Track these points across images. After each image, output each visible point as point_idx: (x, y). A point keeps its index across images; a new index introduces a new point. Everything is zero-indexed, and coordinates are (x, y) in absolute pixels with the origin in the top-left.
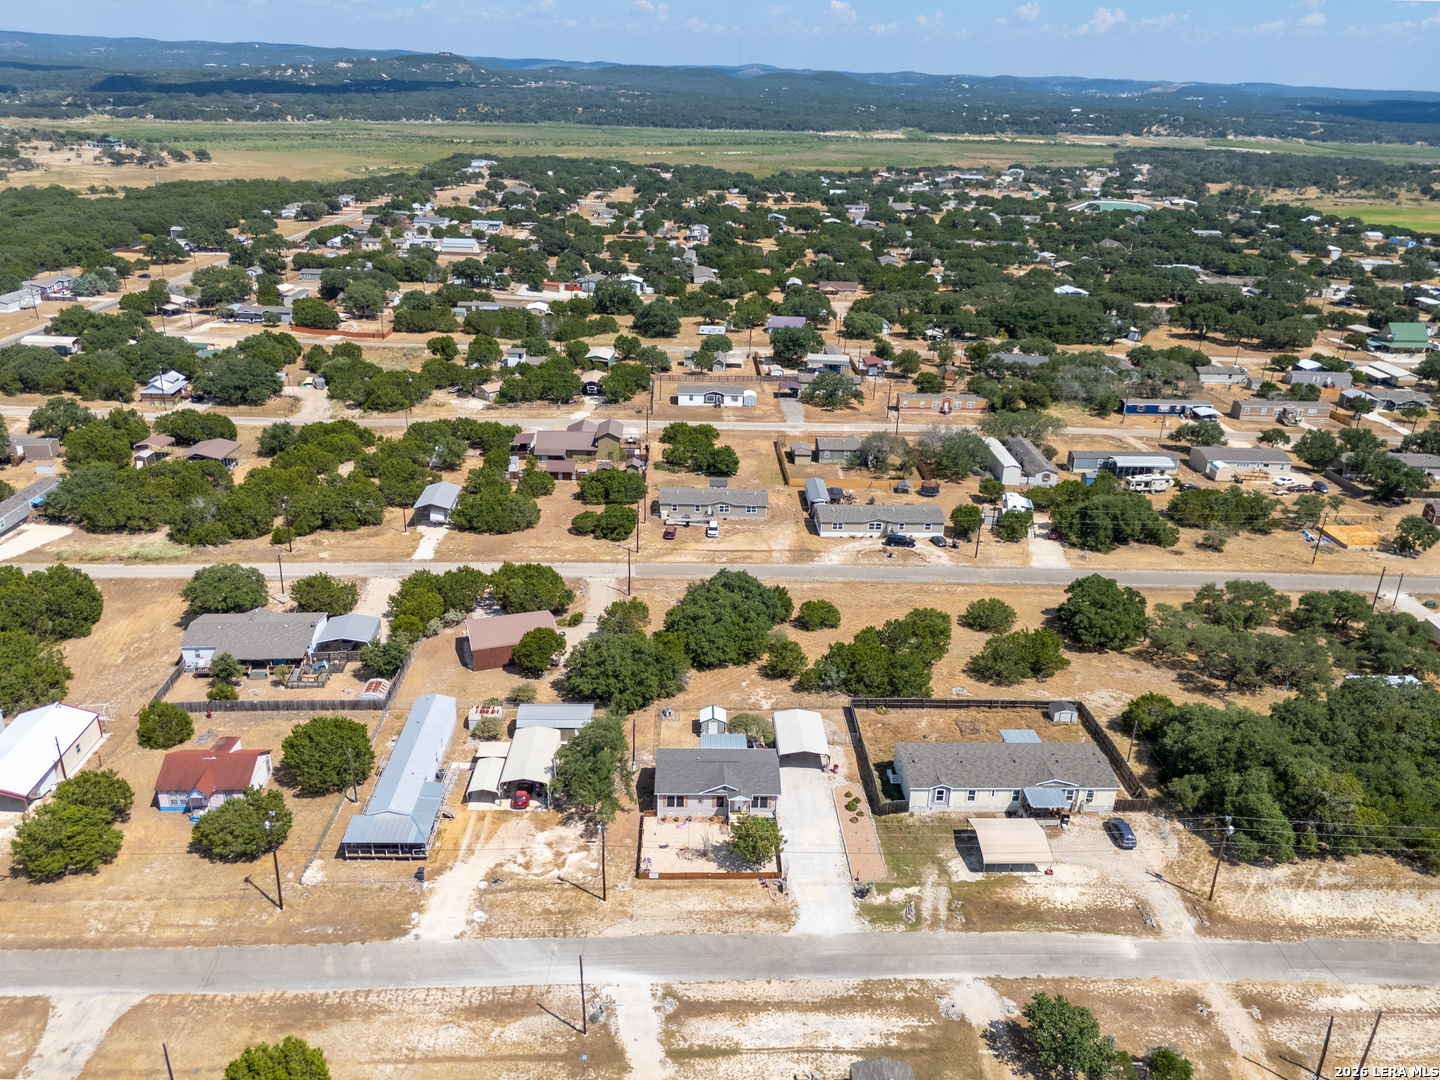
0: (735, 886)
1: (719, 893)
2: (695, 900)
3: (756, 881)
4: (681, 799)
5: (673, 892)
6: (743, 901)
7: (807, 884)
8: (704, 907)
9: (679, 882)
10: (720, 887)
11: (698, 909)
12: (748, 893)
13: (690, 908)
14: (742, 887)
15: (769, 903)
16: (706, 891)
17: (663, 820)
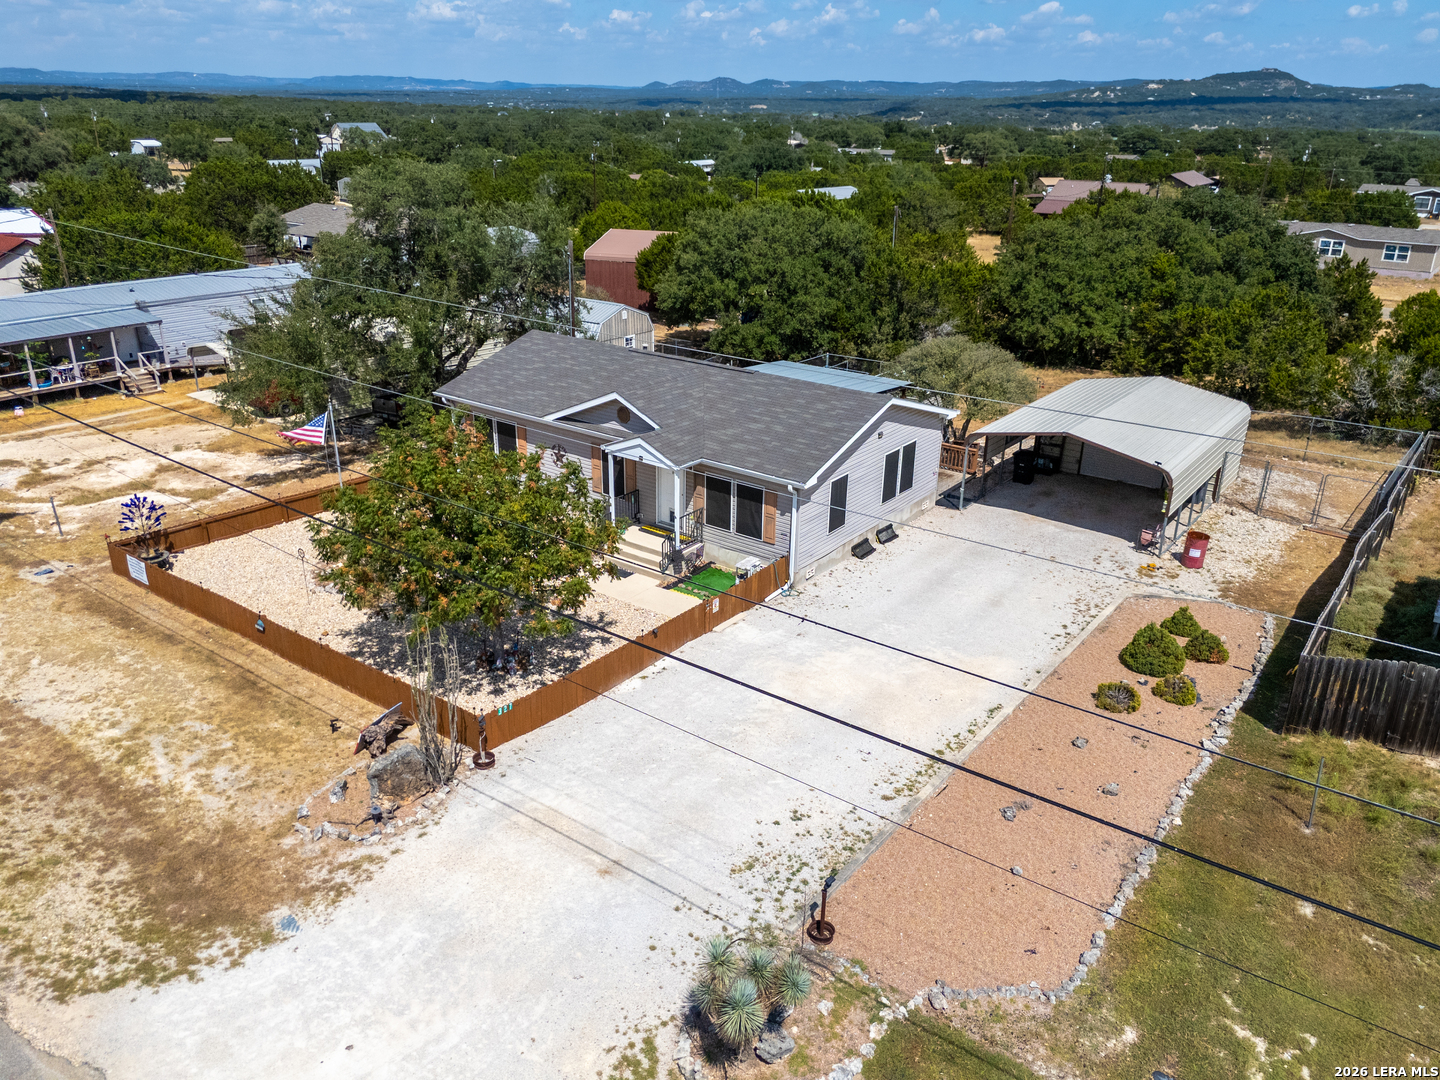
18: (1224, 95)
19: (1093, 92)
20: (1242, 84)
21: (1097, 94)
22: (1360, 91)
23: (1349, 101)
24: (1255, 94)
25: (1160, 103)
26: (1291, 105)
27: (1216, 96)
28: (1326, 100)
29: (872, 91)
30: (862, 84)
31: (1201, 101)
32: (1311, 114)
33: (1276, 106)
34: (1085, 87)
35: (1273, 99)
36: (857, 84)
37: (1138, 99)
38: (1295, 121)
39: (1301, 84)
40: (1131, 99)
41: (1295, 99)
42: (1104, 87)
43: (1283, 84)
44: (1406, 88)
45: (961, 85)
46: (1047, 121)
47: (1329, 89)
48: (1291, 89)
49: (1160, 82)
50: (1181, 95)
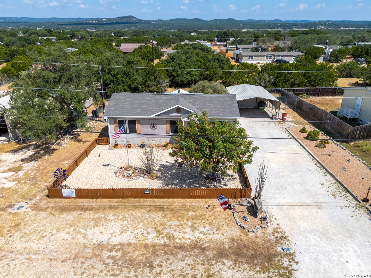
0: (183, 207)
1: (157, 217)
2: (117, 226)
3: (215, 202)
4: (132, 123)
5: (88, 215)
6: (194, 228)
7: (292, 205)
8: (128, 237)
9: (105, 202)
10: (161, 209)
11: (115, 241)
12: (202, 217)
13: (104, 238)
14: (193, 209)
15: (236, 232)
16: (138, 213)
17: (116, 146)
18: (121, 22)
19: (89, 21)
20: (125, 19)
21: (90, 21)
22: (150, 21)
23: (150, 23)
24: (128, 22)
25: (107, 24)
26: (137, 24)
27: (120, 22)
28: (144, 23)
29: (23, 20)
30: (19, 18)
31: (116, 23)
32: (142, 26)
33: (134, 24)
34: (87, 20)
35: (132, 23)
36: (17, 18)
37: (101, 23)
38: (139, 28)
39: (138, 19)
40: (100, 23)
41: (137, 23)
42: (92, 20)
43: (134, 20)
44: (159, 20)
45: (51, 18)
46: (80, 28)
47: (144, 21)
48: (136, 21)
49: (105, 19)
50: (111, 22)
